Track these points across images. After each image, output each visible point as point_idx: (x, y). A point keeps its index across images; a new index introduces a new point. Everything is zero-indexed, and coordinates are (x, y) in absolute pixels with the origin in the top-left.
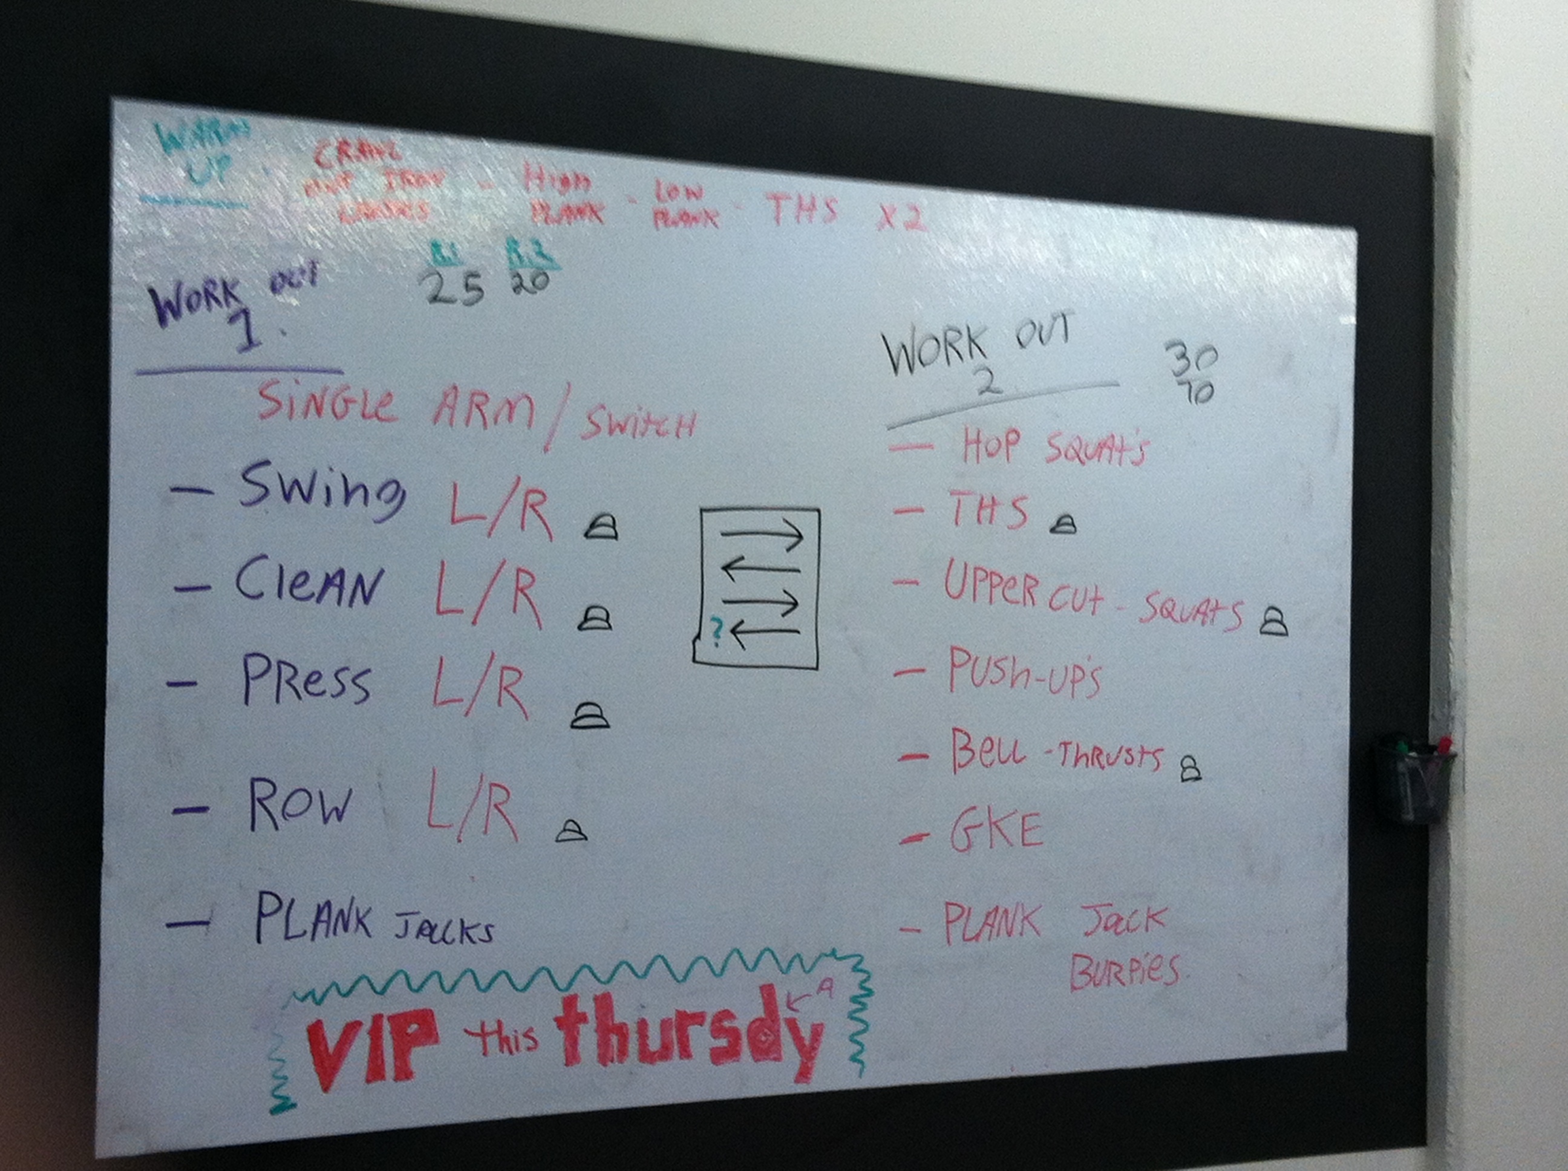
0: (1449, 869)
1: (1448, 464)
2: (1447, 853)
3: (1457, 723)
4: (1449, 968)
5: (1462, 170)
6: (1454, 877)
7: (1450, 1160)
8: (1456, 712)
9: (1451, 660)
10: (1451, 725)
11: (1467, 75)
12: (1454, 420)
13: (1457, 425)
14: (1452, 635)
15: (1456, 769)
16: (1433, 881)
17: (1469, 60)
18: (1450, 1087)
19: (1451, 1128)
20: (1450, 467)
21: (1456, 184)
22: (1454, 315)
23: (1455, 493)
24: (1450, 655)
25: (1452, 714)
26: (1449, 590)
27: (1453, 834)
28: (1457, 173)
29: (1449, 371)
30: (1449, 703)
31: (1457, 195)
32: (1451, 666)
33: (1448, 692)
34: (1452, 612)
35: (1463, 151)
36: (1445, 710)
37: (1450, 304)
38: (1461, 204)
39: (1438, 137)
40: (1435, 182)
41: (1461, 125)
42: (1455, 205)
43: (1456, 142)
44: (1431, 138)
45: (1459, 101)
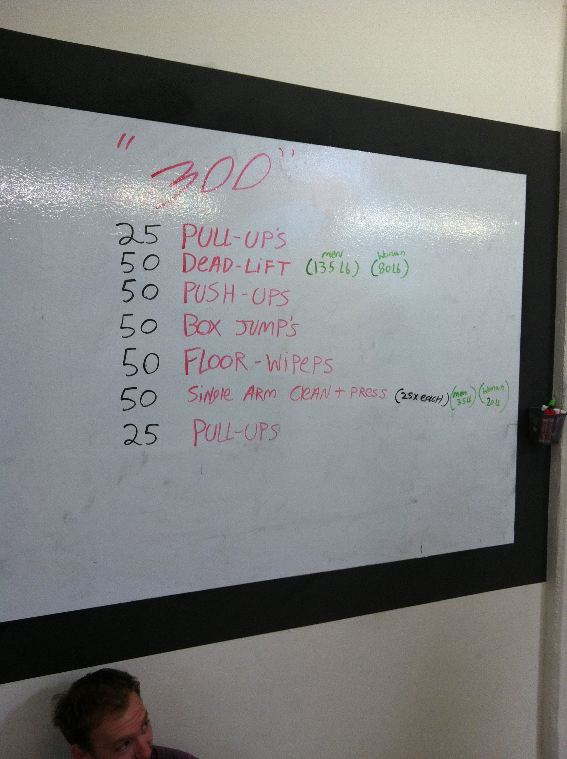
0: (561, 463)
3: (566, 397)
4: (559, 506)
6: (563, 467)
7: (558, 589)
8: (566, 393)
14: (565, 360)
19: (558, 575)
24: (564, 368)
27: (563, 447)
30: (563, 390)
32: (564, 373)
33: (562, 386)
39: (563, 132)
40: (561, 154)
44: (560, 132)
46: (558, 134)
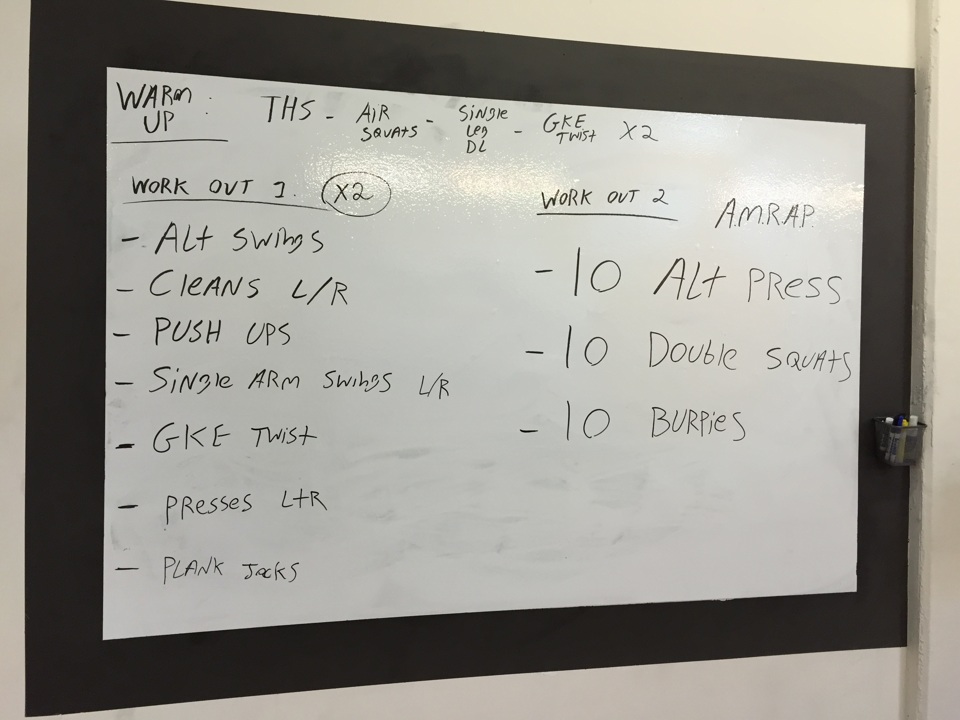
0: (922, 491)
1: (923, 257)
3: (927, 406)
4: (921, 548)
5: (932, 86)
6: (925, 496)
7: (921, 657)
8: (926, 401)
9: (924, 370)
10: (923, 408)
11: (935, 30)
12: (927, 232)
13: (929, 235)
14: (924, 356)
16: (912, 497)
17: (937, 21)
18: (920, 615)
19: (922, 637)
20: (924, 260)
21: (929, 95)
23: (927, 274)
24: (923, 367)
26: (923, 329)
27: (924, 471)
28: (929, 87)
30: (922, 395)
31: (929, 101)
32: (924, 374)
33: (922, 389)
34: (925, 343)
35: (933, 74)
36: (921, 399)
37: (925, 165)
38: (932, 106)
40: (915, 95)
41: (931, 59)
42: (928, 107)
43: (928, 70)
44: (914, 69)
45: (931, 46)
46: (911, 72)
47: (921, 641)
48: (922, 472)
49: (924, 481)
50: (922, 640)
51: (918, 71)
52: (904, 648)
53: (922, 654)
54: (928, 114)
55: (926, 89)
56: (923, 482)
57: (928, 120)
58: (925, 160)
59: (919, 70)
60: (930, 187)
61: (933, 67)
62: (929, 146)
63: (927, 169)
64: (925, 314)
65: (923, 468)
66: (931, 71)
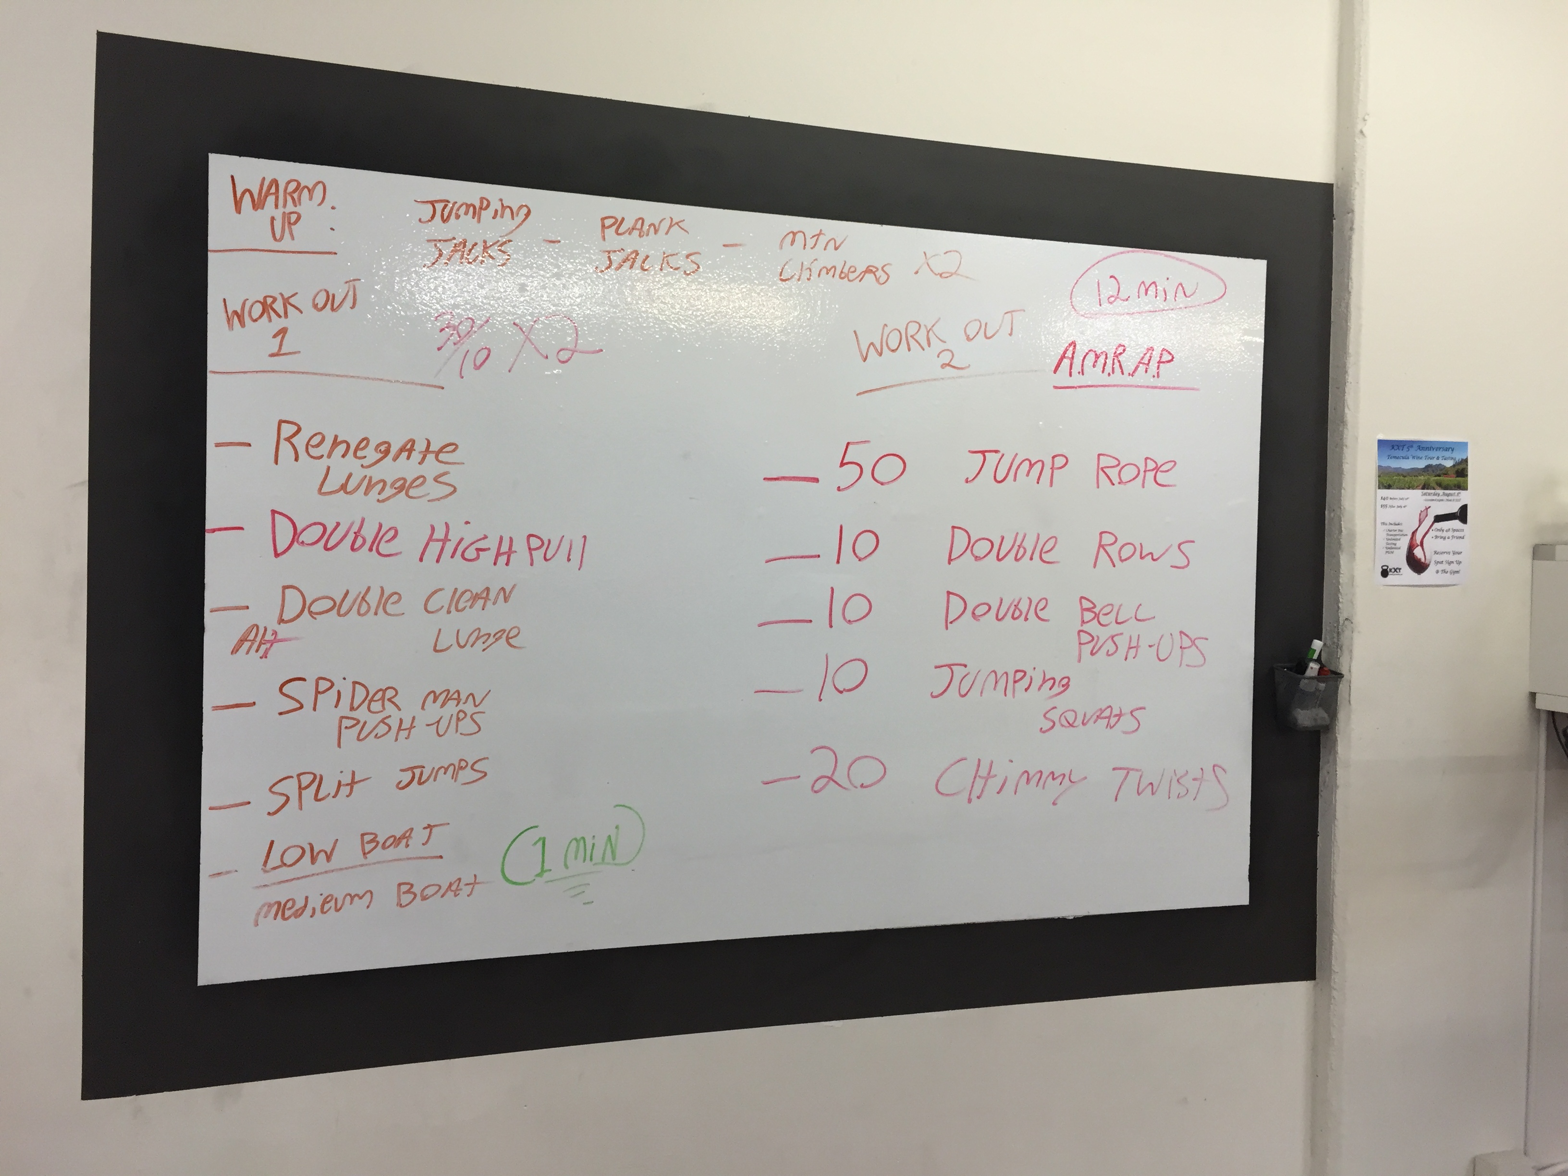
0: (1336, 765)
1: (1340, 445)
2: (1336, 753)
3: (1344, 647)
4: (1335, 843)
5: (1357, 209)
6: (1340, 772)
7: (1334, 993)
8: (1344, 640)
9: (1341, 600)
10: (1339, 650)
11: (1362, 132)
12: (1346, 411)
13: (1349, 414)
14: (1341, 581)
15: (1342, 686)
16: (1322, 774)
17: (1365, 120)
18: (1334, 936)
19: (1336, 967)
20: (1342, 449)
21: (1352, 223)
22: (1347, 326)
23: (1346, 467)
24: (1340, 596)
25: (1340, 643)
26: (1340, 544)
27: (1340, 738)
28: (1353, 211)
29: (1343, 370)
30: (1338, 633)
31: (1352, 229)
32: (1340, 605)
33: (1338, 625)
34: (1342, 562)
35: (1357, 193)
36: (1335, 640)
37: (1346, 318)
38: (1355, 237)
39: (1337, 184)
40: (1334, 221)
41: (1356, 172)
42: (1350, 238)
43: (1352, 187)
44: (1332, 185)
45: (1356, 154)
46: (1329, 187)
47: (1334, 971)
48: (1335, 741)
49: (1339, 752)
50: (1336, 971)
51: (1338, 187)
52: (1313, 982)
53: (1335, 989)
54: (1350, 249)
55: (1349, 213)
56: (1337, 753)
57: (1350, 256)
58: (1345, 311)
59: (1339, 185)
60: (1351, 349)
61: (1358, 183)
62: (1350, 293)
63: (1349, 324)
64: (1342, 523)
65: (1338, 734)
66: (1356, 188)
